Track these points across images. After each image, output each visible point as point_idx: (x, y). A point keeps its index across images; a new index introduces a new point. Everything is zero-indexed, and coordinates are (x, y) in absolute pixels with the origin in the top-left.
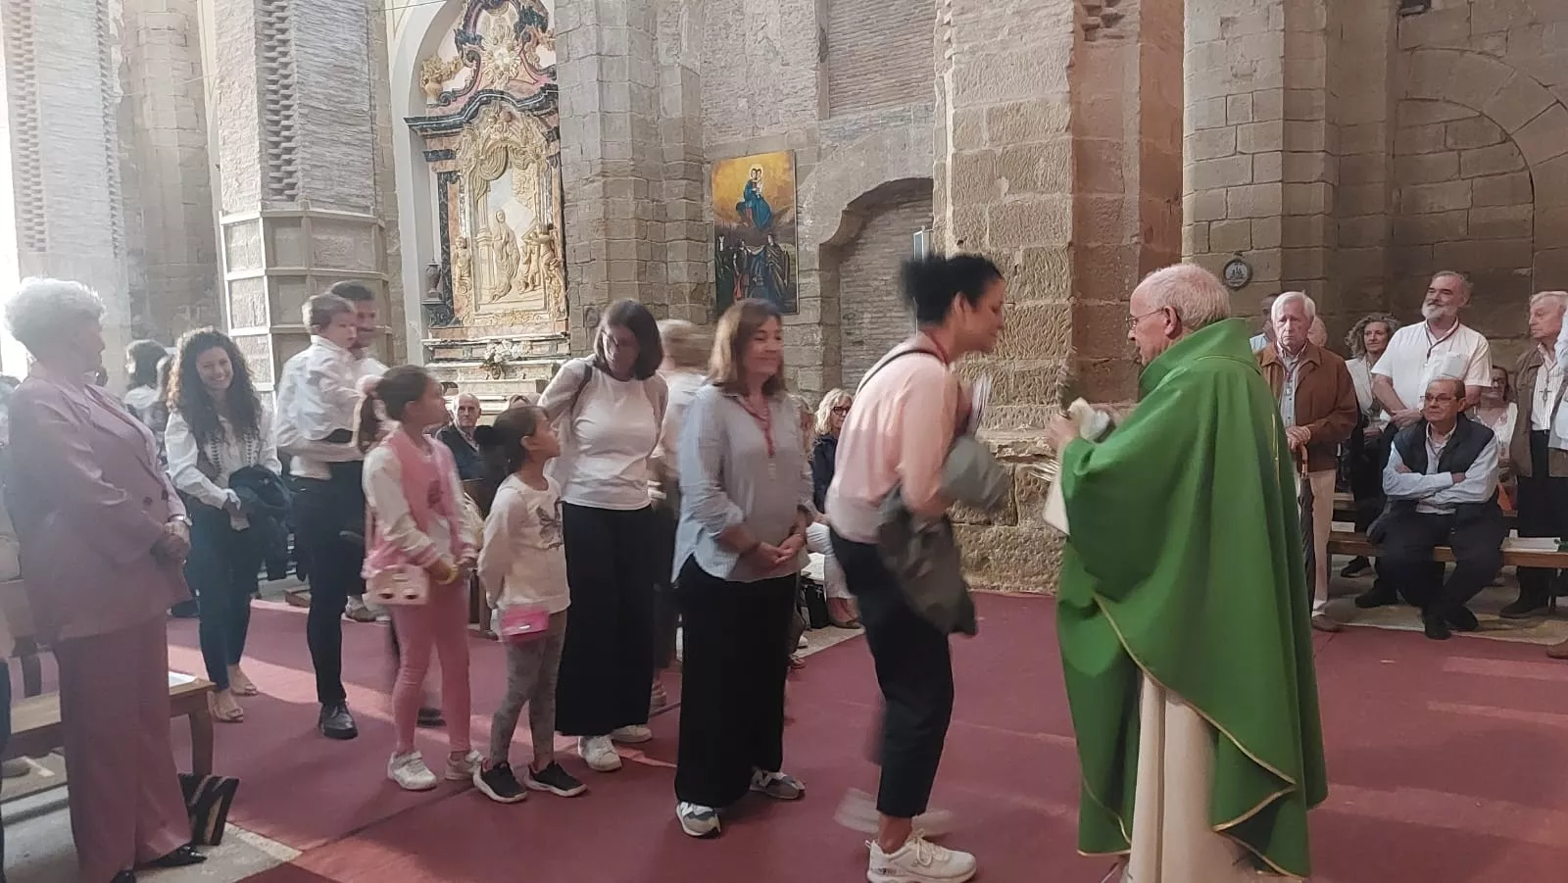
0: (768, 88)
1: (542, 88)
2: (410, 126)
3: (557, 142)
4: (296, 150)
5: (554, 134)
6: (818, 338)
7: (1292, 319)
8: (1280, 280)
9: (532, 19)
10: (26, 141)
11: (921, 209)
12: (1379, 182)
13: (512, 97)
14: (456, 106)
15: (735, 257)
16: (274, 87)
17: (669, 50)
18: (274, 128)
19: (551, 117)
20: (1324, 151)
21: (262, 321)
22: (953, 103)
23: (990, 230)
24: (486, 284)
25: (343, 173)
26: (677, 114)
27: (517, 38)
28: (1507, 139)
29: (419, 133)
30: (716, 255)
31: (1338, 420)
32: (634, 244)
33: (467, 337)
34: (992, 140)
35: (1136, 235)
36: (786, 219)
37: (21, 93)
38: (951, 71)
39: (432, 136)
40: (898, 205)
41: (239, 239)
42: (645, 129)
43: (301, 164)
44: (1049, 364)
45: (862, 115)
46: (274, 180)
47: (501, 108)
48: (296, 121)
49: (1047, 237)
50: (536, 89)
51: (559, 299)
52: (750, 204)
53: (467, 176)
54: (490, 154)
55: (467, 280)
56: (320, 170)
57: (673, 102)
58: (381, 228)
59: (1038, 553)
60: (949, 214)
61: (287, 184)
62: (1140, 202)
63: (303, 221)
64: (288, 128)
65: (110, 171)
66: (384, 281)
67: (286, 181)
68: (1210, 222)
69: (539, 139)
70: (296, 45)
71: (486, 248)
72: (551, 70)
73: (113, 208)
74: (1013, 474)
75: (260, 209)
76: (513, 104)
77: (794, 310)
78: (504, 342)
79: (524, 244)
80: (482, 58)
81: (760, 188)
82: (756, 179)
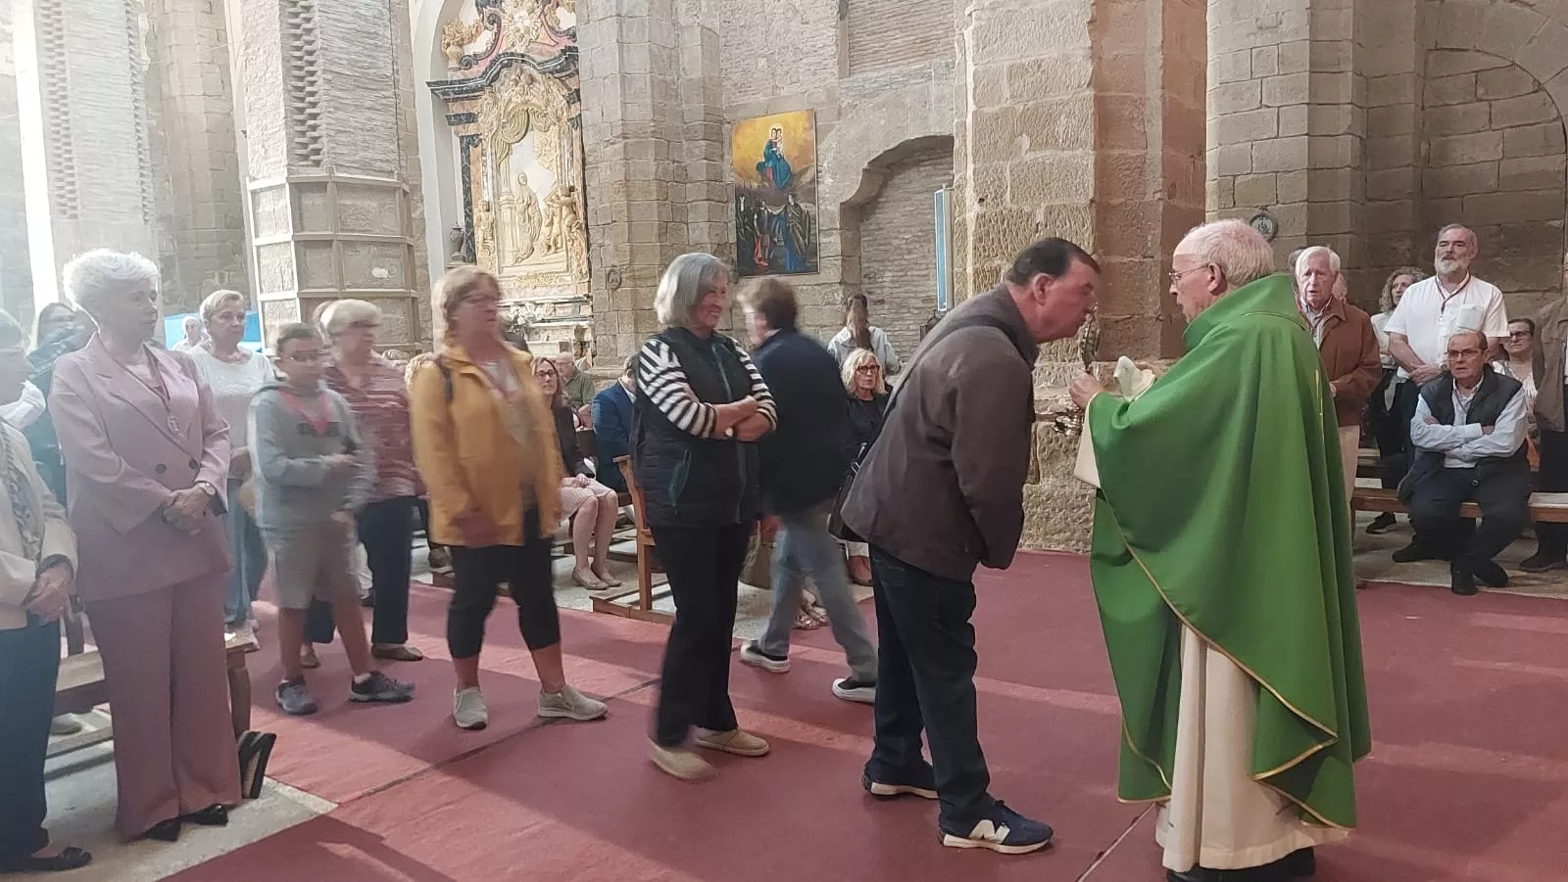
0: (788, 47)
1: (562, 50)
2: (432, 91)
3: (577, 105)
4: (321, 116)
5: (575, 97)
6: (839, 297)
7: (1318, 273)
8: (1306, 234)
10: (57, 110)
11: (941, 167)
12: (1408, 134)
13: (535, 61)
14: (478, 69)
15: (756, 217)
16: (298, 54)
17: (688, 9)
18: (299, 94)
19: (572, 79)
20: (1349, 103)
21: (290, 286)
22: (973, 61)
23: (1012, 187)
24: (508, 247)
25: (367, 138)
26: (697, 75)
28: (1539, 88)
29: (441, 96)
30: (737, 215)
31: (1363, 376)
32: (656, 205)
34: (1013, 97)
35: (1160, 191)
36: (807, 178)
37: (50, 62)
38: (971, 28)
39: (455, 100)
40: (918, 164)
41: (267, 204)
42: (665, 90)
43: (327, 129)
45: (882, 73)
46: (299, 146)
47: (522, 72)
48: (320, 86)
49: (1069, 196)
50: (556, 51)
51: (581, 261)
52: (770, 165)
53: (488, 139)
54: (511, 117)
55: (490, 243)
56: (344, 135)
57: (692, 63)
58: (404, 191)
59: (1061, 511)
60: (970, 173)
61: (312, 150)
62: (1163, 157)
63: (329, 185)
64: (312, 94)
65: (139, 138)
66: (409, 245)
67: (311, 146)
68: (1235, 176)
69: (559, 100)
70: (319, 11)
71: (509, 210)
72: (571, 32)
73: (142, 175)
75: (286, 175)
76: (534, 67)
77: (814, 270)
78: (527, 304)
79: (546, 207)
80: (503, 21)
81: (781, 148)
82: (776, 138)
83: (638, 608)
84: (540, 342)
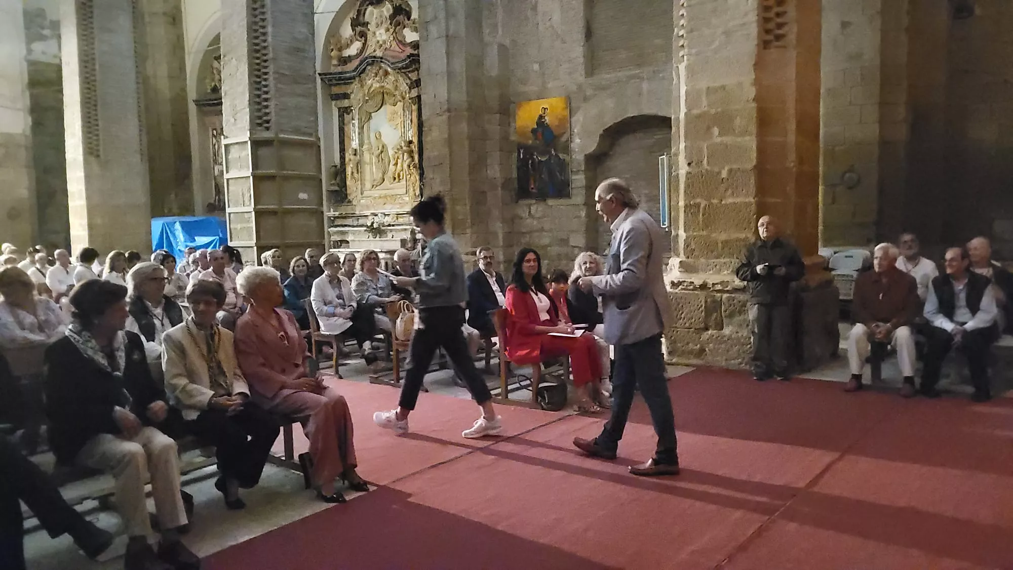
0: (553, 57)
1: (408, 56)
2: (322, 79)
3: (416, 89)
4: (271, 100)
5: (417, 83)
6: (583, 213)
9: (401, 13)
13: (388, 61)
14: (352, 66)
15: (530, 162)
16: (258, 61)
17: (490, 33)
18: (258, 86)
19: (412, 74)
20: (905, 104)
21: (248, 204)
22: (685, 83)
23: (708, 157)
24: (367, 177)
25: (298, 113)
26: (494, 72)
27: (391, 24)
29: (327, 82)
30: (518, 161)
32: (467, 154)
33: (355, 211)
34: (709, 105)
35: (794, 161)
38: (684, 64)
39: (336, 85)
40: (634, 131)
41: (234, 153)
42: (475, 82)
43: (274, 108)
44: (742, 236)
45: (612, 75)
46: (256, 118)
47: (380, 68)
48: (271, 82)
49: (741, 163)
50: (403, 56)
51: (415, 188)
52: (540, 130)
53: (357, 110)
54: (372, 95)
55: (356, 175)
56: (285, 112)
57: (492, 65)
58: (318, 146)
60: (682, 146)
61: (266, 121)
62: (796, 143)
63: (275, 143)
64: (266, 86)
66: (320, 180)
67: (265, 118)
69: (404, 86)
70: (271, 36)
72: (412, 44)
74: (721, 300)
75: (248, 135)
76: (388, 65)
77: (568, 196)
78: (379, 215)
79: (394, 153)
80: (368, 36)
81: (547, 119)
82: (544, 114)
83: (500, 398)
84: (388, 239)
